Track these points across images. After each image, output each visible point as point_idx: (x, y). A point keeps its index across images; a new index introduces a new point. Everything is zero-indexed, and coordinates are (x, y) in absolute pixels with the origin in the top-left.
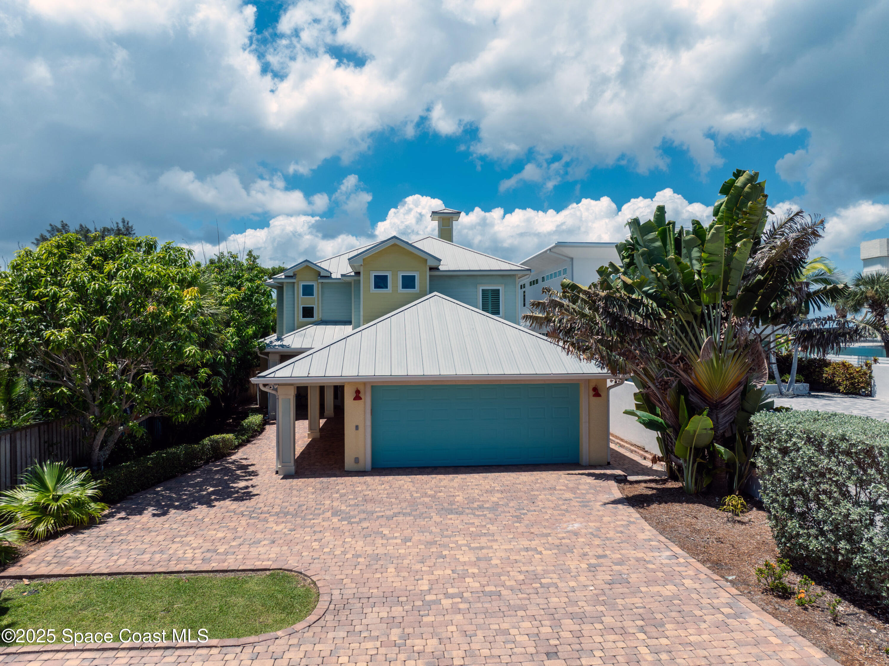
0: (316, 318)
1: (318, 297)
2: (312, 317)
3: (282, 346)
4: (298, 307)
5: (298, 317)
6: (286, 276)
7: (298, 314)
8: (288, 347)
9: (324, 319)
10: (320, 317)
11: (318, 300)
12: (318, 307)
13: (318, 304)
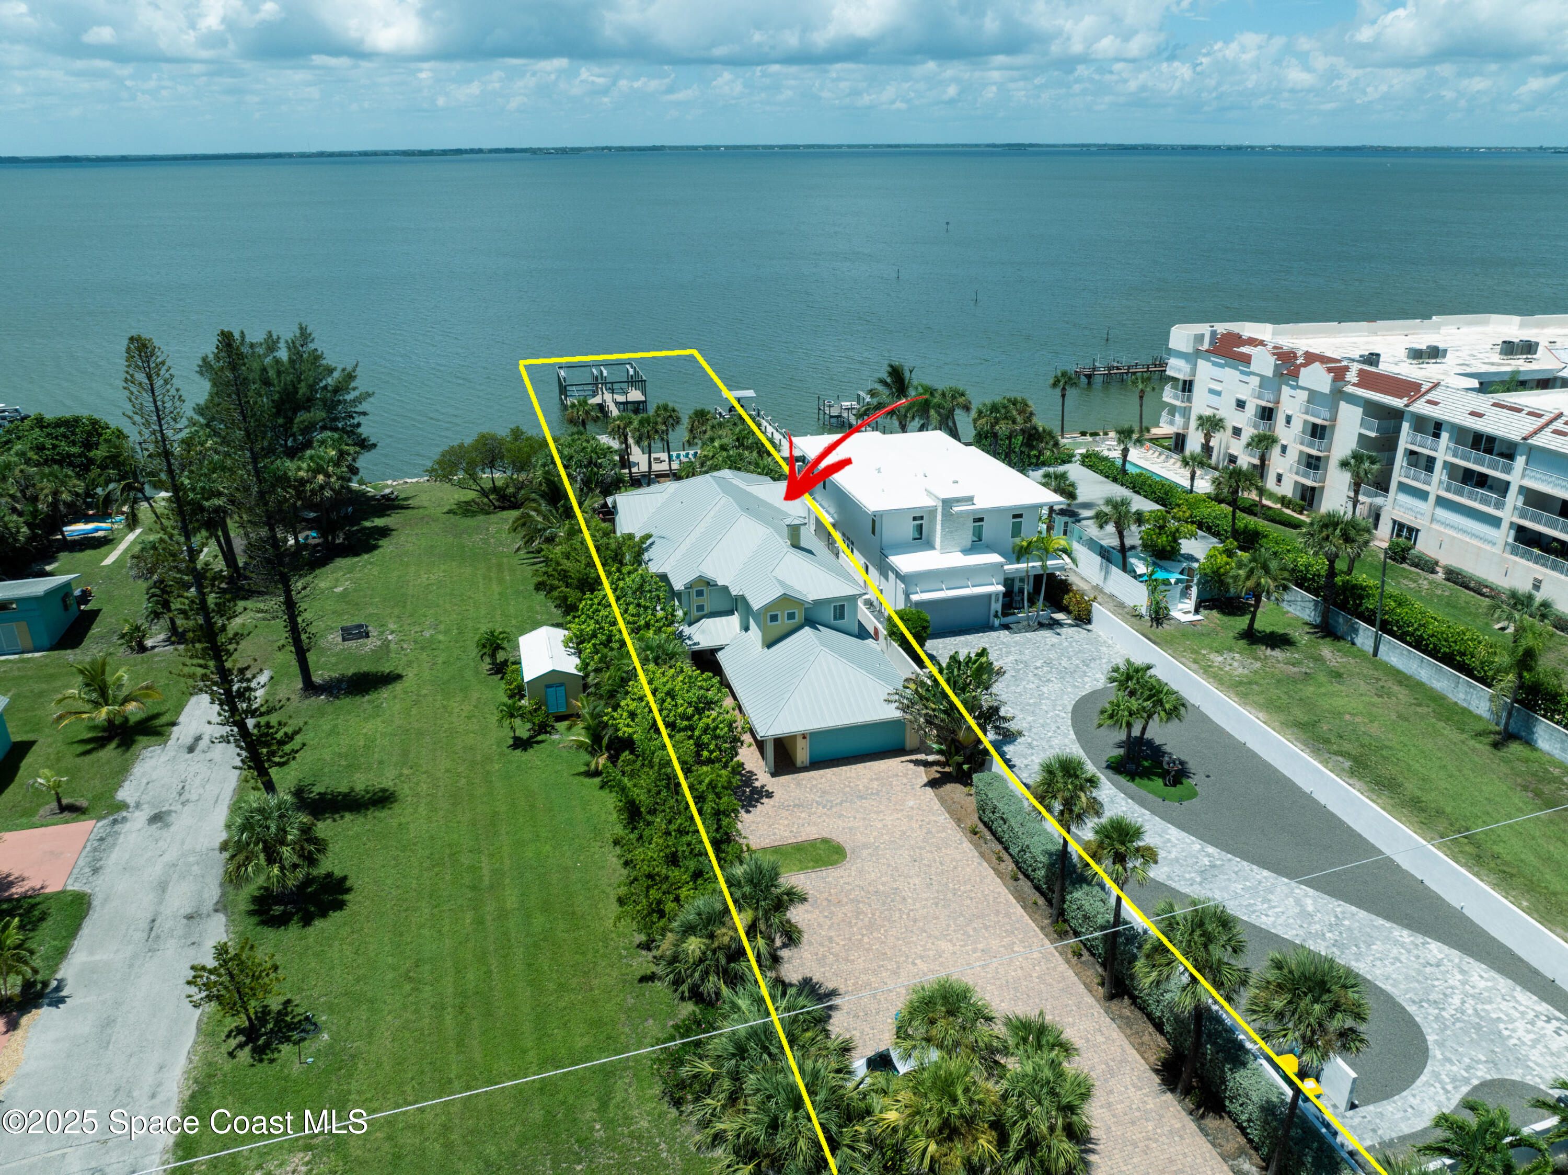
0: (705, 612)
1: (707, 598)
2: (703, 611)
4: (693, 606)
5: (693, 612)
7: (693, 610)
9: (713, 611)
10: (709, 610)
11: (707, 600)
12: (707, 604)
13: (707, 602)
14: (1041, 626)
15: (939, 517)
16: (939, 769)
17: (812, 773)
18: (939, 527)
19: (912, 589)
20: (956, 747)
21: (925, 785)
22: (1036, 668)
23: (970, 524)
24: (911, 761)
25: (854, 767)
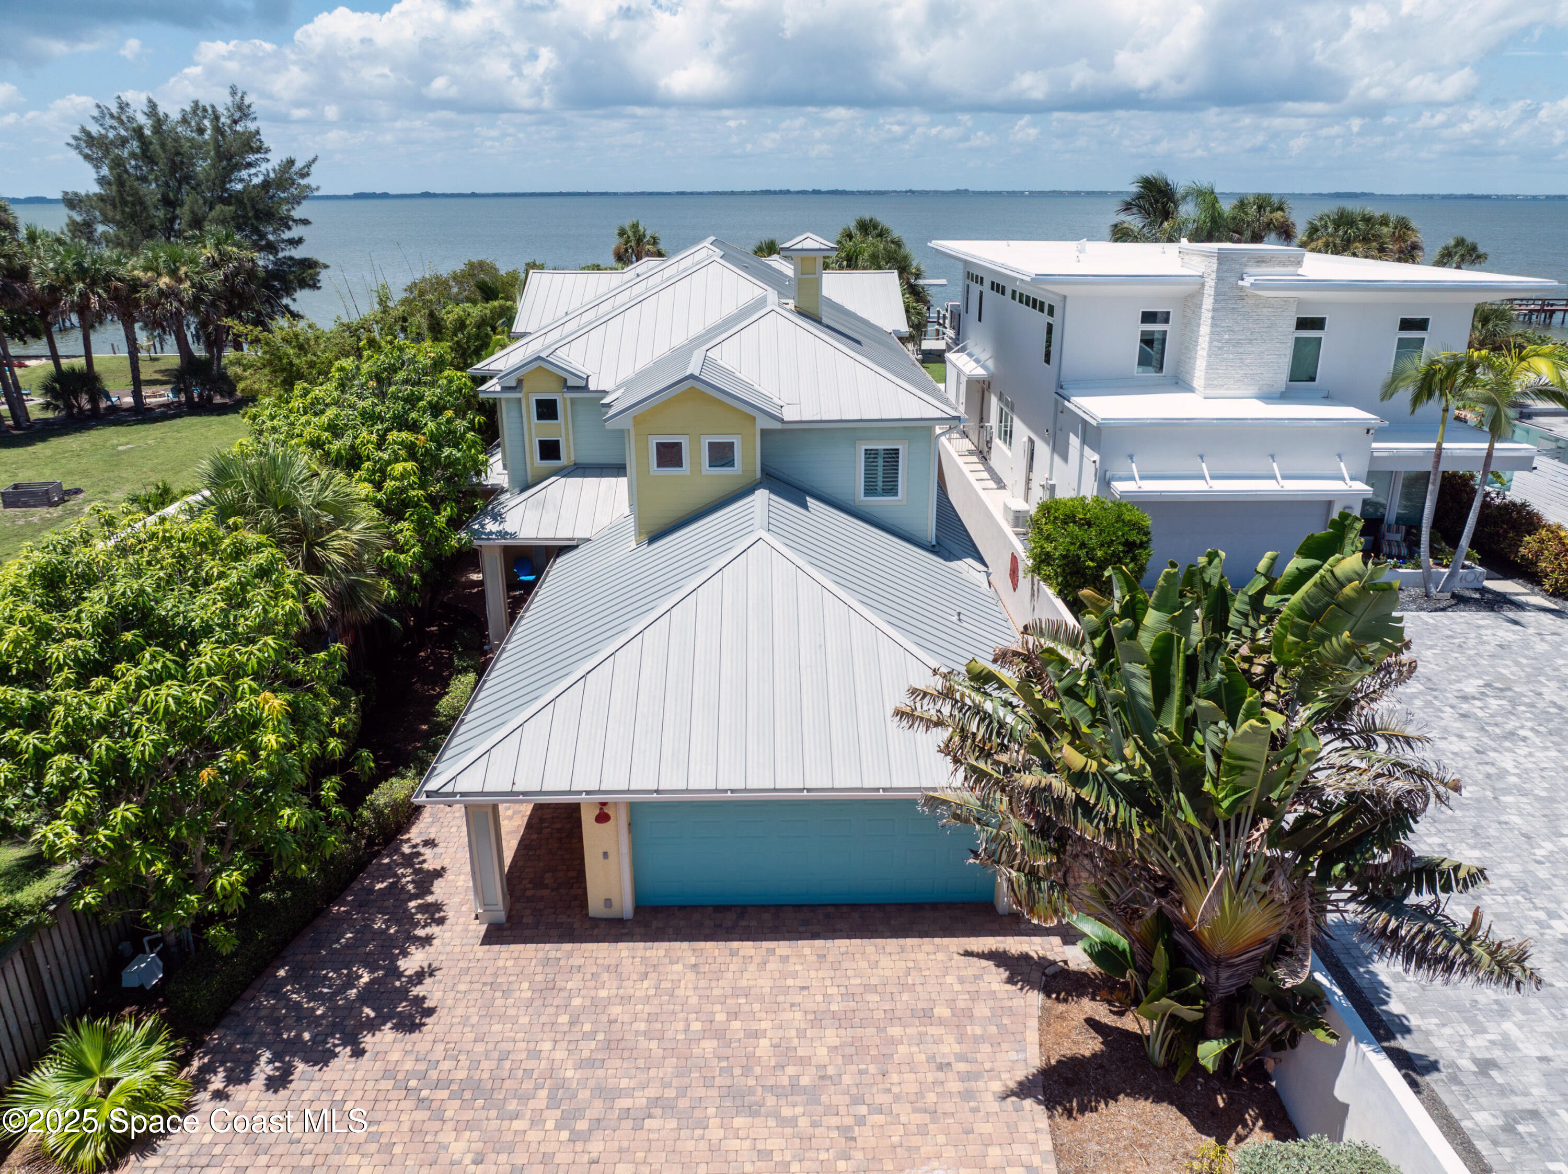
0: (564, 460)
1: (566, 423)
2: (558, 458)
3: (503, 534)
4: (531, 441)
5: (532, 458)
6: (503, 388)
7: (531, 452)
8: (513, 536)
9: (580, 460)
10: (573, 459)
11: (567, 429)
12: (567, 440)
13: (567, 434)
14: (1460, 601)
15: (1208, 302)
16: (1101, 1012)
17: (623, 950)
18: (1205, 329)
19: (1118, 467)
20: (1177, 955)
21: (1024, 1090)
22: (1465, 698)
23: (1288, 334)
24: (999, 958)
25: (782, 947)
